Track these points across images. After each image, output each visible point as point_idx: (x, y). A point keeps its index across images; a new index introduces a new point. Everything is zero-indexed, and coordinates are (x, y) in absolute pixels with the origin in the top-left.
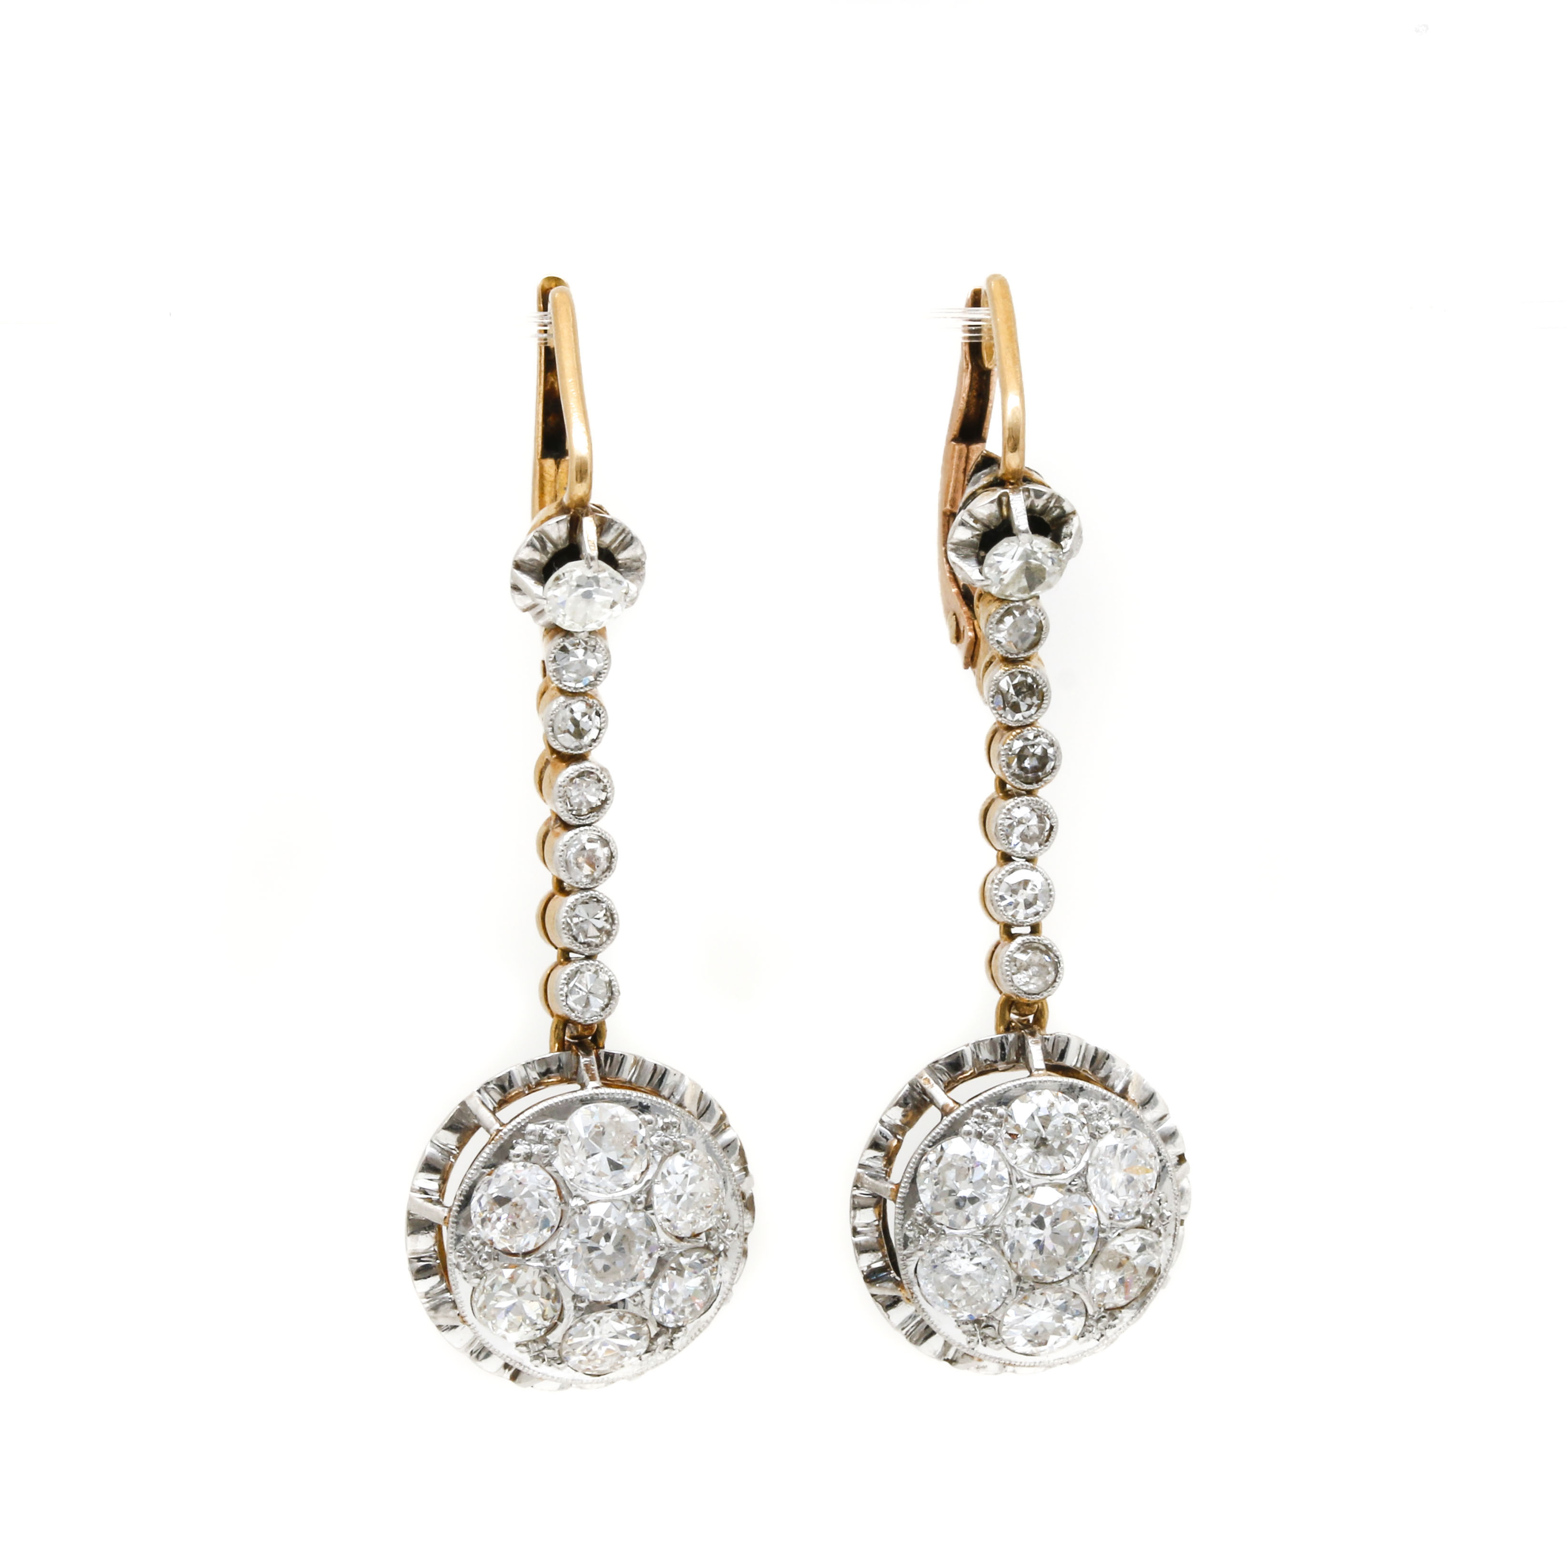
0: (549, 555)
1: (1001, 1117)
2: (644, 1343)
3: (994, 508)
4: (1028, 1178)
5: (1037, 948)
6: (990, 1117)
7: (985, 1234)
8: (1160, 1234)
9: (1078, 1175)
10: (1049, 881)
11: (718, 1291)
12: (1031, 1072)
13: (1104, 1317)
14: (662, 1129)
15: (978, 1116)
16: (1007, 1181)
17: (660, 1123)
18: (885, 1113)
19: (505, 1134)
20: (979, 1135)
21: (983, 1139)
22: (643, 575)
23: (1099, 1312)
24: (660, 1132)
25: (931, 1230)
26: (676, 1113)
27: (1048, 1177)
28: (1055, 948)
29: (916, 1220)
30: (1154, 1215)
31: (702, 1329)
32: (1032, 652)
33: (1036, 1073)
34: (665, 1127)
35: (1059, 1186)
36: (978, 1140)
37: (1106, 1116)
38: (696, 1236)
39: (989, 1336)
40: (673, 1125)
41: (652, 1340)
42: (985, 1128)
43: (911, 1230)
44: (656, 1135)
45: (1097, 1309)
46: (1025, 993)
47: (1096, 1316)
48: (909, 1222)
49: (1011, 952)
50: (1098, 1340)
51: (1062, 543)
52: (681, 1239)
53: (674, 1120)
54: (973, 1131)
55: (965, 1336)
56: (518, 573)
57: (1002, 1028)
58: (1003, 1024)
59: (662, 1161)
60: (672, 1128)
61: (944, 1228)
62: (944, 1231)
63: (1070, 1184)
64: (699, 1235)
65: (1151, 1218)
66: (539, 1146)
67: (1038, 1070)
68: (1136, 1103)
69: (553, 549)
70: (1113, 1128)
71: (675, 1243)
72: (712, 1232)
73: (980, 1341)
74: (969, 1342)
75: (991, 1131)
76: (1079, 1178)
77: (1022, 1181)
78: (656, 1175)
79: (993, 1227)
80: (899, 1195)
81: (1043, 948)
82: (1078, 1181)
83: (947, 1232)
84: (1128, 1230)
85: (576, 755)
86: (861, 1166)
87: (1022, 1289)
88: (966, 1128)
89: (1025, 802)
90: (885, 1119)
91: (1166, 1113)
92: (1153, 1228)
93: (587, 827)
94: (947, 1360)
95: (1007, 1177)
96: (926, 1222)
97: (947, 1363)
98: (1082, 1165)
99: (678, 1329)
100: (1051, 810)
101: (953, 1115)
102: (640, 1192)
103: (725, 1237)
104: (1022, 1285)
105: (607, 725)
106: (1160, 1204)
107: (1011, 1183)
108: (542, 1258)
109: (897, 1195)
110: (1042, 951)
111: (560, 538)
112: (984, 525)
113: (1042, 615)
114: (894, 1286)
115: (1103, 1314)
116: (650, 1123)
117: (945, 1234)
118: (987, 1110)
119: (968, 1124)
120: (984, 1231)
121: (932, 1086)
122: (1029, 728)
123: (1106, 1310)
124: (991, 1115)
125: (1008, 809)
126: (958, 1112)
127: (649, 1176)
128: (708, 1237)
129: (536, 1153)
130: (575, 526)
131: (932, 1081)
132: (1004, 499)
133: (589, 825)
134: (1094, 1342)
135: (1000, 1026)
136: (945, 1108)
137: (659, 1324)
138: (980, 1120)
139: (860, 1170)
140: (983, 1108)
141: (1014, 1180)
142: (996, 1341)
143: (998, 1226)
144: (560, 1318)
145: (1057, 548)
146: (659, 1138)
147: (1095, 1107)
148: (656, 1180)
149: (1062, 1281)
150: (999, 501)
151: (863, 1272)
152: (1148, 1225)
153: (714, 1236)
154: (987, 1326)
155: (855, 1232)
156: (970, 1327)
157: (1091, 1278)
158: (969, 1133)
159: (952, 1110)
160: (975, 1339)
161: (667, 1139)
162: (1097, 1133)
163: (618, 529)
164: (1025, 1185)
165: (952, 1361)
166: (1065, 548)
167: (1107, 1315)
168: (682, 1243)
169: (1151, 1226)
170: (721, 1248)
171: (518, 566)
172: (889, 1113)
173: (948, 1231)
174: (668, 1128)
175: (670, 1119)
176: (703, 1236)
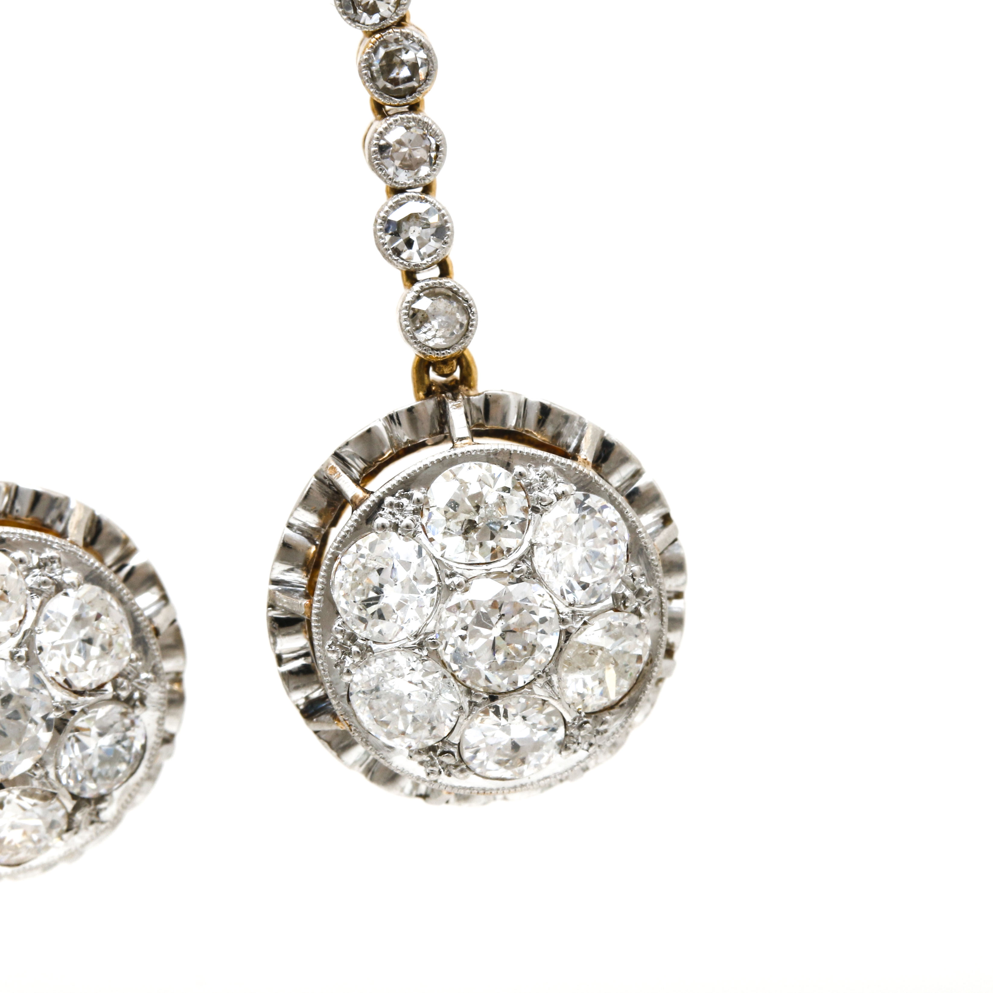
1: (418, 501)
4: (459, 571)
5: (441, 294)
6: (405, 504)
7: (419, 644)
8: (640, 615)
9: (522, 559)
10: (443, 212)
11: (144, 747)
12: (453, 443)
13: (586, 723)
14: (39, 566)
15: (391, 505)
16: (436, 578)
17: (35, 559)
18: (292, 515)
20: (396, 527)
21: (399, 532)
23: (580, 717)
24: (37, 571)
25: (355, 649)
26: (55, 546)
27: (485, 567)
28: (461, 291)
29: (336, 638)
30: (628, 593)
31: (133, 793)
33: (459, 443)
34: (42, 564)
35: (500, 575)
36: (394, 533)
37: (550, 482)
38: (100, 688)
39: (450, 765)
40: (52, 560)
42: (401, 518)
43: (334, 652)
44: (31, 576)
45: (575, 714)
46: (433, 349)
47: (576, 722)
48: (330, 642)
49: (408, 302)
50: (587, 751)
52: (81, 693)
53: (53, 553)
54: (388, 523)
55: (422, 768)
57: (421, 394)
58: (421, 390)
59: (42, 604)
60: (50, 564)
61: (370, 643)
62: (370, 647)
63: (513, 571)
64: (103, 685)
65: (624, 597)
67: (461, 439)
68: (588, 463)
70: (559, 497)
71: (72, 699)
72: (120, 680)
73: (442, 770)
74: (428, 774)
75: (407, 521)
76: (524, 561)
77: (453, 575)
78: (36, 622)
79: (426, 634)
80: (314, 611)
81: (451, 294)
82: (523, 566)
83: (374, 649)
84: (596, 616)
86: (275, 582)
87: (476, 704)
88: (379, 521)
89: (399, 122)
90: (293, 521)
91: (640, 469)
92: (629, 610)
94: (420, 796)
95: (434, 573)
96: (349, 639)
97: (420, 800)
98: (526, 545)
99: (101, 799)
100: (434, 127)
101: (363, 507)
102: (19, 645)
103: (140, 684)
104: (474, 699)
106: (634, 580)
107: (439, 580)
109: (311, 612)
110: (448, 297)
114: (331, 718)
115: (585, 719)
116: (21, 561)
117: (371, 650)
118: (402, 496)
119: (381, 516)
120: (417, 641)
121: (339, 476)
122: (391, 30)
123: (588, 715)
124: (408, 501)
125: (381, 133)
126: (368, 502)
127: (27, 625)
128: (116, 687)
131: (339, 469)
134: (582, 754)
135: (418, 392)
136: (354, 500)
137: (74, 796)
138: (395, 510)
139: (274, 587)
140: (397, 495)
141: (442, 576)
142: (459, 768)
143: (433, 632)
146: (34, 579)
147: (533, 475)
148: (37, 629)
149: (523, 687)
151: (298, 706)
152: (622, 606)
153: (122, 683)
154: (443, 753)
155: (280, 660)
156: (425, 758)
157: (559, 680)
158: (383, 527)
159: (362, 501)
160: (436, 769)
161: (44, 578)
162: (539, 506)
164: (456, 580)
165: (425, 796)
167: (590, 720)
168: (81, 699)
169: (625, 607)
170: (137, 695)
172: (296, 515)
173: (375, 647)
174: (46, 565)
175: (48, 553)
176: (109, 687)
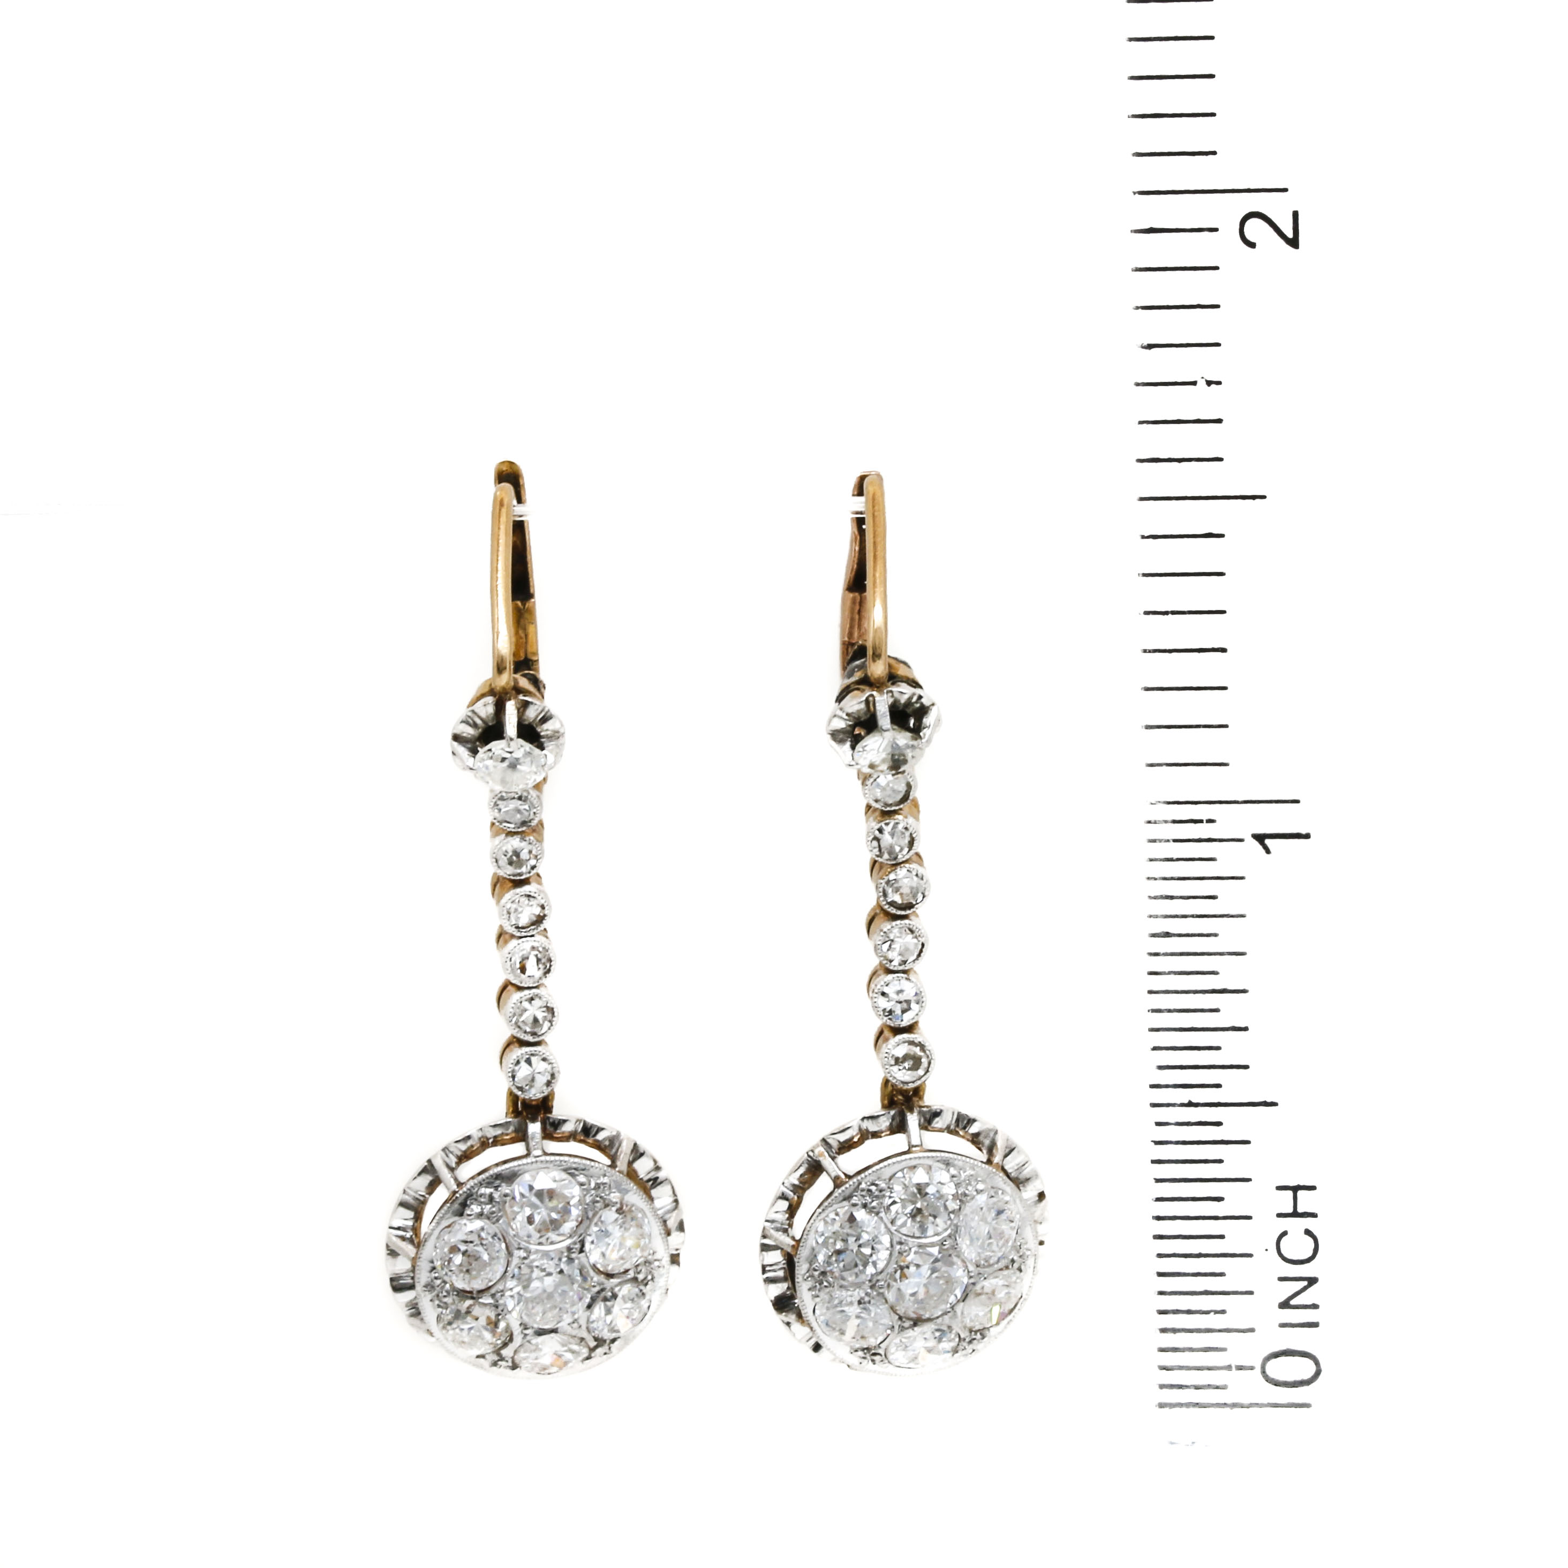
0: (480, 730)
1: (883, 1189)
2: (585, 1352)
3: (863, 706)
4: (905, 1241)
5: (912, 1045)
7: (871, 1286)
8: (1021, 1271)
9: (949, 1237)
10: (920, 989)
12: (909, 1146)
14: (595, 1188)
15: (864, 1189)
16: (889, 1243)
19: (461, 1195)
20: (865, 1206)
21: (868, 1209)
22: (562, 744)
23: (971, 1335)
24: (593, 1191)
25: (826, 1283)
26: (609, 1175)
28: (927, 1043)
30: (1016, 1258)
31: (635, 1338)
32: (901, 806)
36: (864, 1210)
37: (973, 1182)
38: (626, 1271)
41: (592, 1350)
42: (870, 1200)
45: (968, 1333)
46: (903, 1083)
47: (968, 1339)
49: (890, 1049)
50: (970, 1356)
51: (921, 734)
52: (612, 1276)
54: (859, 1203)
55: (857, 1360)
56: (455, 744)
58: (886, 1102)
60: (603, 1187)
63: (942, 1244)
64: (628, 1270)
65: (1013, 1260)
66: (489, 1207)
67: (915, 1146)
69: (483, 725)
70: (978, 1192)
71: (607, 1279)
72: (640, 1267)
73: (870, 1362)
75: (875, 1202)
77: (901, 1243)
78: (589, 1227)
79: (877, 1280)
82: (949, 1242)
84: (992, 1273)
85: (518, 880)
87: (903, 1326)
88: (854, 1199)
89: (900, 926)
91: (1026, 1159)
92: (1015, 1269)
93: (528, 939)
95: (888, 1240)
96: (821, 1275)
98: (953, 1226)
99: (614, 1341)
100: (923, 931)
101: (843, 1188)
102: (575, 1243)
103: (652, 1269)
104: (903, 1324)
105: (543, 856)
107: (892, 1245)
108: (493, 1296)
111: (488, 717)
112: (854, 718)
113: (911, 777)
115: (974, 1337)
119: (856, 1196)
120: (870, 1284)
121: (824, 1158)
124: (875, 1188)
125: (886, 932)
126: (847, 1186)
128: (637, 1271)
129: (486, 1213)
130: (500, 708)
131: (823, 1154)
132: (871, 699)
133: (532, 936)
134: (966, 1357)
135: (884, 1104)
136: (836, 1180)
137: (597, 1339)
138: (865, 1193)
139: (766, 1224)
140: (868, 1183)
141: (894, 1242)
142: (883, 1362)
143: (882, 1280)
144: (511, 1340)
145: (916, 739)
146: (591, 1197)
147: (962, 1177)
148: (589, 1232)
149: (937, 1318)
150: (867, 701)
151: (771, 1301)
152: (1011, 1266)
153: (642, 1270)
154: (874, 1353)
155: (765, 1269)
156: (861, 1353)
157: (962, 1312)
158: (856, 1203)
159: (844, 1181)
160: (866, 1361)
161: (598, 1197)
162: (965, 1198)
163: (537, 709)
164: (904, 1247)
166: (924, 737)
168: (613, 1280)
169: (1013, 1266)
170: (649, 1277)
171: (456, 738)
172: (790, 1178)
174: (599, 1187)
176: (632, 1271)
